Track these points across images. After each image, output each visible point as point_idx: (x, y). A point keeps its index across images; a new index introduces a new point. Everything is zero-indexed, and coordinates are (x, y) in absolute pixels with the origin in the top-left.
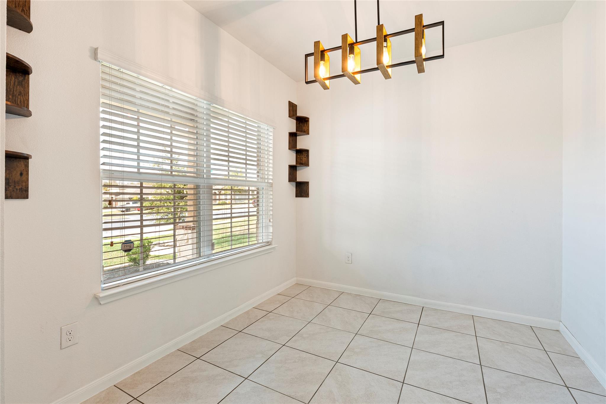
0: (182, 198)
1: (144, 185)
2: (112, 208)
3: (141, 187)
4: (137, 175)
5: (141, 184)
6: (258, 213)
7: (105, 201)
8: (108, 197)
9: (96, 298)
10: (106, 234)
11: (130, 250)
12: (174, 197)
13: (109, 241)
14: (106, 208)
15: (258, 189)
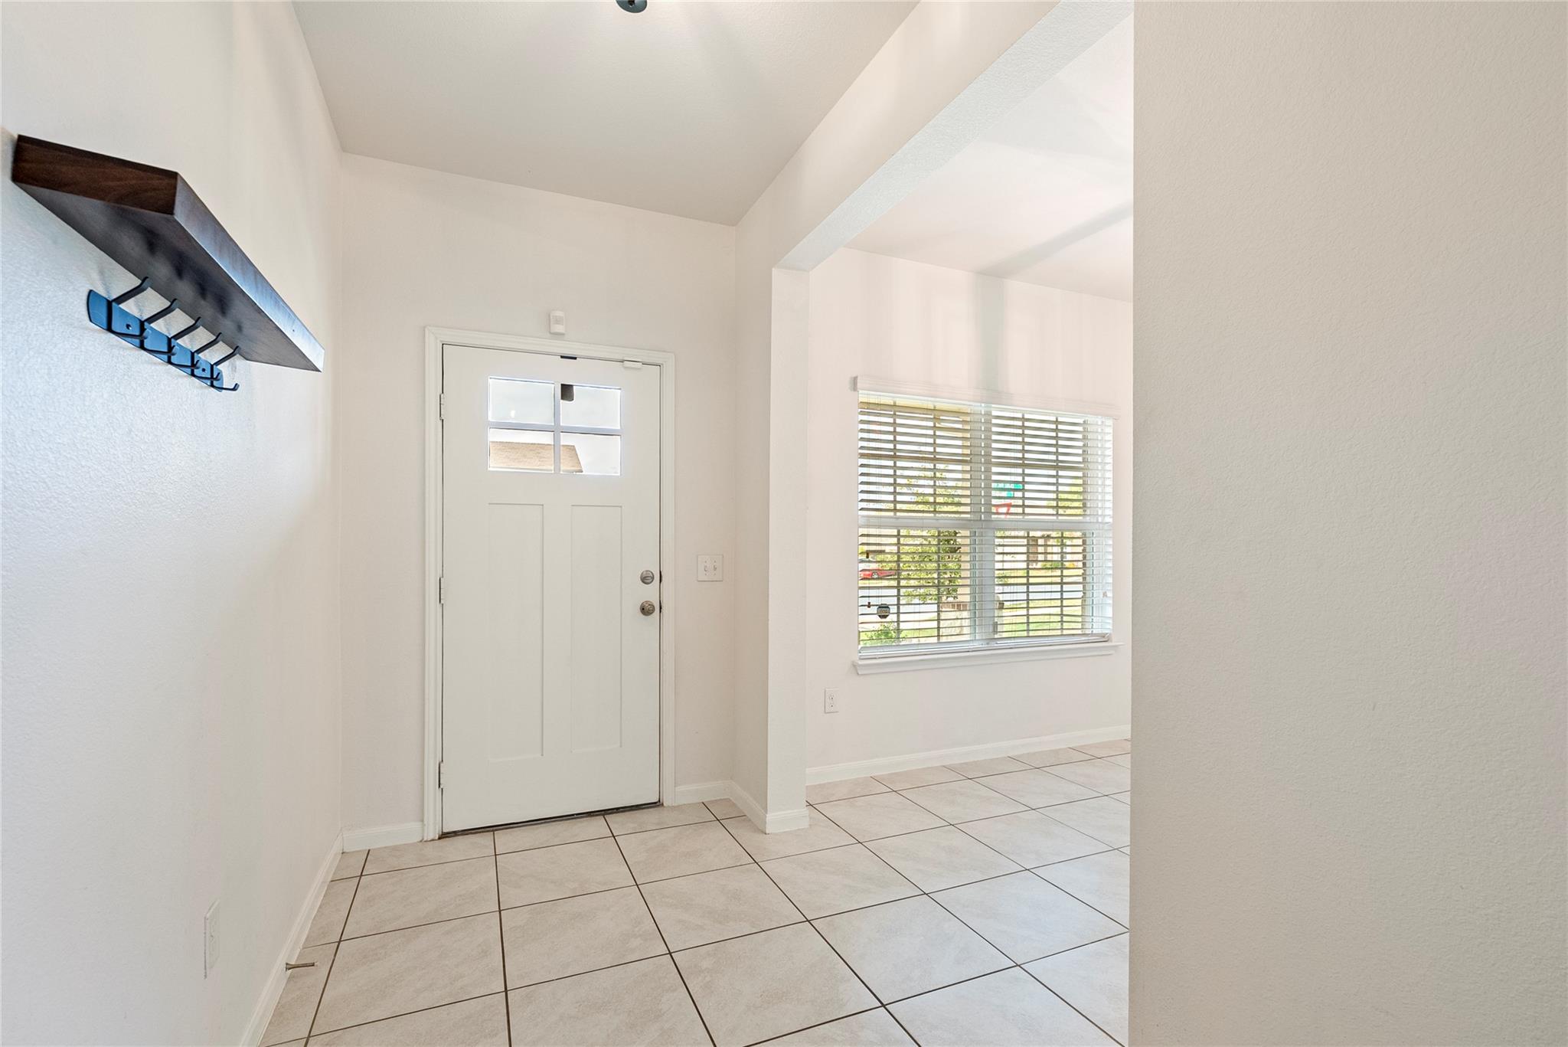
0: (954, 551)
1: (901, 534)
2: (869, 562)
3: (898, 536)
4: (894, 520)
5: (899, 532)
6: (1084, 579)
7: (862, 553)
8: (866, 548)
9: (855, 666)
10: (862, 593)
11: (885, 617)
12: (939, 549)
13: (865, 601)
14: (862, 561)
15: (1084, 534)
